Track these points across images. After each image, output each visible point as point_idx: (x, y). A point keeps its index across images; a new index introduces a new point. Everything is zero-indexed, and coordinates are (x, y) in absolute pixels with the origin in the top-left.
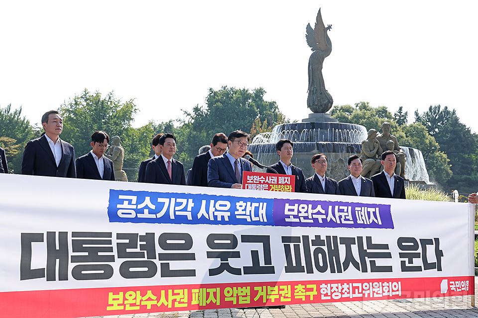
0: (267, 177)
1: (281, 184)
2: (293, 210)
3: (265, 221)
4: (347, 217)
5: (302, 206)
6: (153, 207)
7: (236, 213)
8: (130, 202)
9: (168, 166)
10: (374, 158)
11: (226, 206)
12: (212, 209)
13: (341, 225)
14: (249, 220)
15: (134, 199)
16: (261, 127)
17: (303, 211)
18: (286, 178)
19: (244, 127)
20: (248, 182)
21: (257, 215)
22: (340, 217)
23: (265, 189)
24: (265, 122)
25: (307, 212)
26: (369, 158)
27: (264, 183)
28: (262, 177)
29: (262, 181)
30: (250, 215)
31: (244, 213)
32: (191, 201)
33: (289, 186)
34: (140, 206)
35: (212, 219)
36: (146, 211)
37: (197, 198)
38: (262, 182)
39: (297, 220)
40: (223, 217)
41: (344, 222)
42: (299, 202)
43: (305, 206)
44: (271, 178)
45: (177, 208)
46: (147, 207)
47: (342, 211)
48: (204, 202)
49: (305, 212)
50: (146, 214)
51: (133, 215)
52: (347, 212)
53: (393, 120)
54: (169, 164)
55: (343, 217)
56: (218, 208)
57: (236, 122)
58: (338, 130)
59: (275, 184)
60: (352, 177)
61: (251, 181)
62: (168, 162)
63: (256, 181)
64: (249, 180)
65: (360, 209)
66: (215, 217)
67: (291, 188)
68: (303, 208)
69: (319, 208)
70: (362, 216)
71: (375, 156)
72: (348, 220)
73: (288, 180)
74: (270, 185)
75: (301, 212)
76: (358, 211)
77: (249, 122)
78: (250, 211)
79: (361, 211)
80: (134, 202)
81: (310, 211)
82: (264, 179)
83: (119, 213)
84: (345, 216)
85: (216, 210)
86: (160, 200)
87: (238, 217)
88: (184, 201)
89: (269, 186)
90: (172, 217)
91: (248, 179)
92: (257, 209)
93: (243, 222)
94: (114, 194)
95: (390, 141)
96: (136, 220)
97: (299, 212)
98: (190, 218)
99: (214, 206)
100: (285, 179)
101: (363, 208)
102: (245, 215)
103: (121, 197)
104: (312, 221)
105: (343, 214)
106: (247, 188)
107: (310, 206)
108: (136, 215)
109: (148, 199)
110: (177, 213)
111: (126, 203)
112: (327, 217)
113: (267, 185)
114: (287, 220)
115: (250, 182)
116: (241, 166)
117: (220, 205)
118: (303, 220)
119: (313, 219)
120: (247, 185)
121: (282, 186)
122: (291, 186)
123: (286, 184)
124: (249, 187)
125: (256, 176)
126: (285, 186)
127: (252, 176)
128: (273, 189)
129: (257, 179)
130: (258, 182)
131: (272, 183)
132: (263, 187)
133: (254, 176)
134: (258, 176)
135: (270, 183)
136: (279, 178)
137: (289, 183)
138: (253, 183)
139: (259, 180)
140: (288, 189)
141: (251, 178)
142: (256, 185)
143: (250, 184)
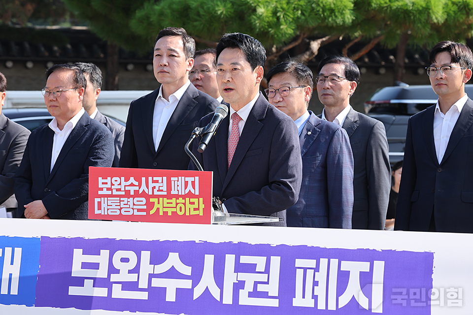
0: (144, 179)
1: (177, 197)
4: (261, 288)
5: (119, 254)
17: (124, 268)
18: (190, 180)
20: (100, 192)
22: (239, 286)
25: (136, 270)
27: (137, 194)
28: (132, 180)
29: (132, 190)
38: (132, 193)
39: (101, 292)
42: (113, 245)
43: (131, 255)
44: (154, 182)
47: (251, 268)
49: (130, 272)
52: (267, 271)
55: (249, 287)
59: (163, 197)
61: (108, 189)
63: (118, 190)
64: (102, 189)
65: (312, 263)
67: (202, 206)
68: (125, 260)
69: (173, 260)
70: (316, 283)
72: (265, 295)
73: (193, 183)
74: (152, 200)
75: (118, 272)
76: (305, 269)
79: (317, 269)
81: (146, 268)
82: (137, 183)
84: (256, 283)
89: (148, 201)
91: (100, 186)
97: (112, 270)
100: (186, 183)
101: (324, 262)
104: (144, 296)
105: (249, 279)
107: (146, 255)
112: (194, 285)
113: (144, 200)
114: (73, 291)
115: (105, 192)
119: (150, 289)
120: (99, 200)
121: (181, 200)
122: (201, 199)
123: (190, 195)
124: (103, 205)
125: (118, 179)
126: (187, 199)
127: (109, 178)
128: (158, 209)
129: (120, 184)
130: (123, 193)
131: (156, 193)
132: (134, 205)
133: (114, 179)
134: (123, 178)
135: (150, 193)
136: (172, 179)
137: (197, 193)
138: (112, 196)
139: (125, 186)
140: (195, 209)
141: (106, 183)
142: (119, 199)
143: (106, 199)
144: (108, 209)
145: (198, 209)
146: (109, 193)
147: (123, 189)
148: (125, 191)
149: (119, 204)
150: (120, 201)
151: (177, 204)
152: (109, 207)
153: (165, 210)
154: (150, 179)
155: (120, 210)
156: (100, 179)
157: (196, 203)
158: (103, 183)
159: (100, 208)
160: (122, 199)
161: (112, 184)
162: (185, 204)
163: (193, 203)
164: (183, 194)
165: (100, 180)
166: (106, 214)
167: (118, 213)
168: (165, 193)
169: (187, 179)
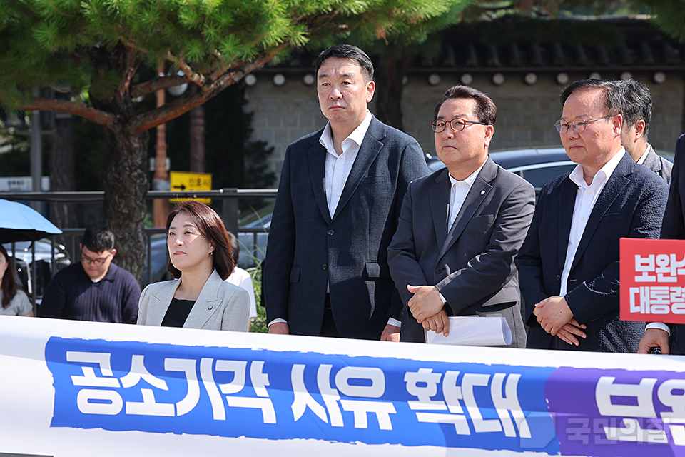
2: (632, 401)
6: (160, 384)
20: (638, 279)
34: (128, 382)
36: (147, 394)
40: (372, 417)
50: (148, 406)
56: (347, 389)
61: (650, 274)
63: (666, 275)
64: (640, 274)
86: (171, 364)
91: (638, 268)
99: (333, 385)
103: (72, 356)
108: (124, 406)
109: (138, 360)
111: (89, 372)
115: (645, 278)
117: (352, 382)
124: (643, 299)
125: (665, 257)
127: (652, 257)
129: (669, 266)
130: (675, 280)
133: (660, 257)
134: (673, 256)
138: (656, 284)
139: (677, 268)
141: (648, 264)
142: (667, 288)
143: (647, 288)
144: (651, 305)
146: (653, 279)
147: (674, 273)
148: (677, 276)
149: (668, 297)
150: (670, 292)
152: (652, 302)
155: (670, 306)
156: (638, 257)
158: (642, 265)
159: (637, 304)
160: (672, 289)
161: (657, 266)
165: (638, 259)
166: (648, 312)
167: (667, 311)
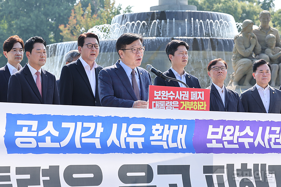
0: (177, 92)
1: (194, 101)
3: (184, 147)
4: (277, 141)
6: (56, 134)
7: (152, 138)
8: (30, 128)
9: (37, 79)
10: (250, 57)
11: (140, 130)
12: (123, 134)
13: (271, 150)
14: (166, 147)
15: (35, 124)
16: (83, 15)
18: (200, 93)
19: (60, 16)
20: (155, 98)
21: (174, 140)
22: (270, 140)
23: (175, 107)
24: (89, 8)
26: (243, 57)
27: (174, 99)
28: (172, 92)
29: (172, 97)
30: (167, 141)
31: (160, 138)
32: (100, 125)
33: (202, 103)
34: (41, 133)
35: (123, 146)
36: (48, 139)
37: (107, 122)
38: (172, 99)
39: (220, 145)
40: (136, 144)
41: (273, 146)
42: (225, 123)
44: (182, 93)
45: (84, 135)
46: (49, 134)
48: (115, 126)
50: (48, 143)
51: (34, 145)
53: (255, 4)
54: (38, 76)
55: (273, 141)
56: (131, 132)
57: (48, 9)
58: (199, 20)
59: (187, 101)
60: (258, 87)
61: (159, 97)
62: (37, 73)
63: (164, 97)
64: (156, 97)
66: (127, 144)
67: (205, 105)
71: (251, 55)
73: (201, 94)
74: (181, 102)
77: (66, 9)
78: (168, 136)
80: (34, 128)
82: (174, 94)
83: (18, 142)
85: (129, 136)
86: (65, 125)
87: (153, 143)
88: (92, 125)
90: (78, 145)
91: (155, 95)
92: (176, 133)
93: (159, 149)
94: (11, 119)
95: (271, 35)
96: (38, 150)
98: (98, 146)
99: (127, 131)
100: (198, 94)
102: (161, 140)
103: (19, 122)
104: (237, 146)
106: (155, 106)
108: (37, 144)
109: (50, 124)
110: (84, 141)
111: (25, 129)
112: (254, 141)
113: (177, 102)
114: (208, 145)
115: (158, 98)
116: (140, 78)
118: (227, 146)
119: (238, 143)
120: (154, 102)
121: (195, 103)
122: (205, 102)
123: (200, 100)
124: (156, 105)
126: (199, 102)
127: (160, 91)
128: (184, 107)
129: (166, 94)
130: (167, 99)
131: (183, 99)
132: (172, 105)
133: (163, 92)
134: (167, 92)
135: (181, 99)
136: (191, 92)
137: (203, 99)
138: (161, 100)
139: (168, 95)
140: (202, 107)
141: (159, 94)
142: (165, 102)
143: (158, 102)
144: (159, 107)
145: (204, 107)
146: (160, 98)
149: (165, 104)
151: (194, 104)
153: (188, 107)
154: (181, 92)
156: (155, 91)
157: (203, 104)
158: (157, 94)
160: (166, 102)
161: (161, 94)
162: (197, 104)
163: (201, 104)
164: (197, 100)
168: (188, 99)
169: (198, 92)
